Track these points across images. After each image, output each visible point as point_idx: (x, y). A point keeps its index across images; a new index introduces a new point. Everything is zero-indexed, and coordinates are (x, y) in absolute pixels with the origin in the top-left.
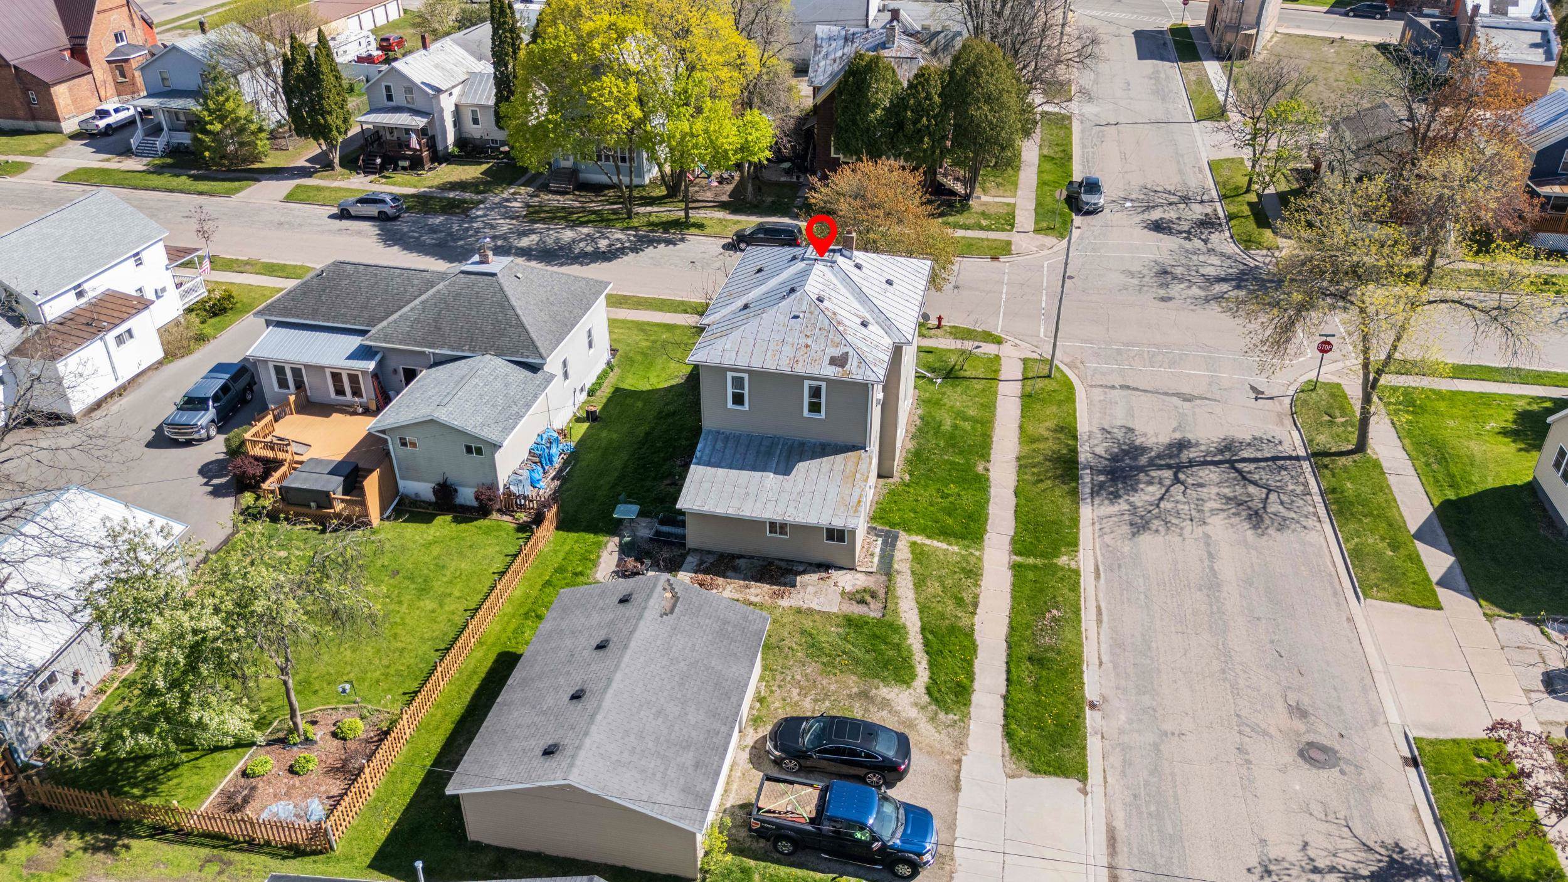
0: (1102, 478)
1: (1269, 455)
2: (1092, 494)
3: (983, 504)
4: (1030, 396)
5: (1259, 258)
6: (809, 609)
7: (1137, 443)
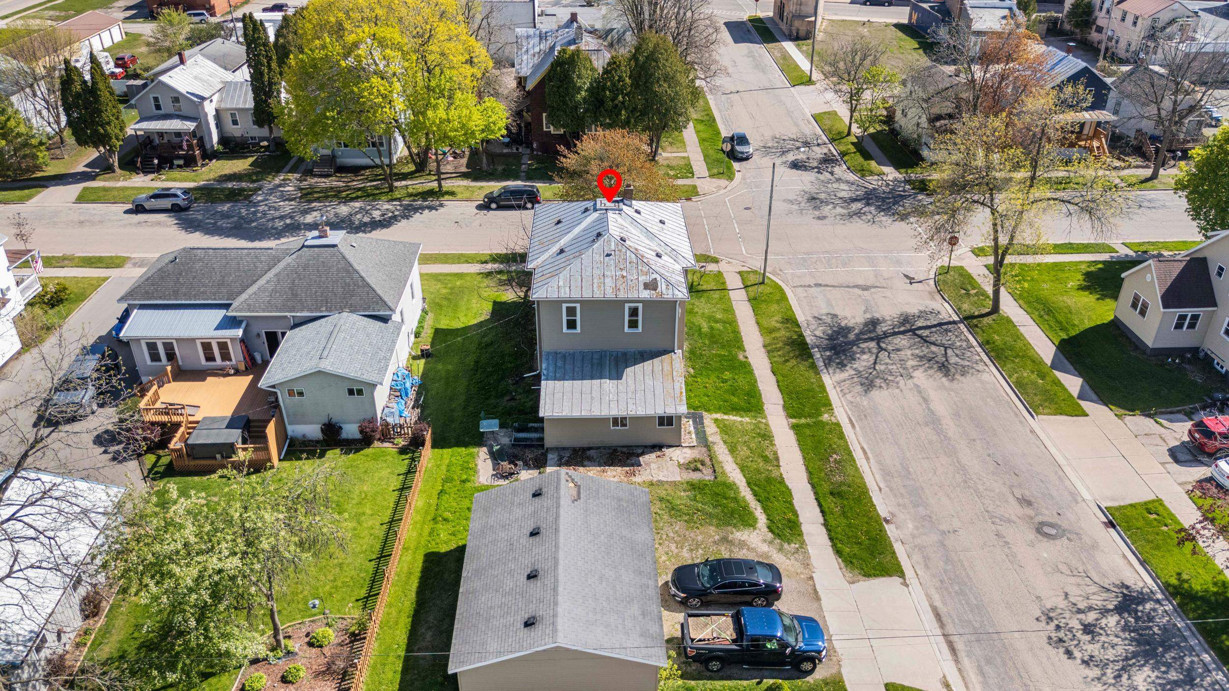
0: (828, 353)
1: (935, 323)
2: (825, 365)
3: (753, 383)
4: (755, 299)
5: (873, 182)
6: (659, 481)
7: (843, 324)
